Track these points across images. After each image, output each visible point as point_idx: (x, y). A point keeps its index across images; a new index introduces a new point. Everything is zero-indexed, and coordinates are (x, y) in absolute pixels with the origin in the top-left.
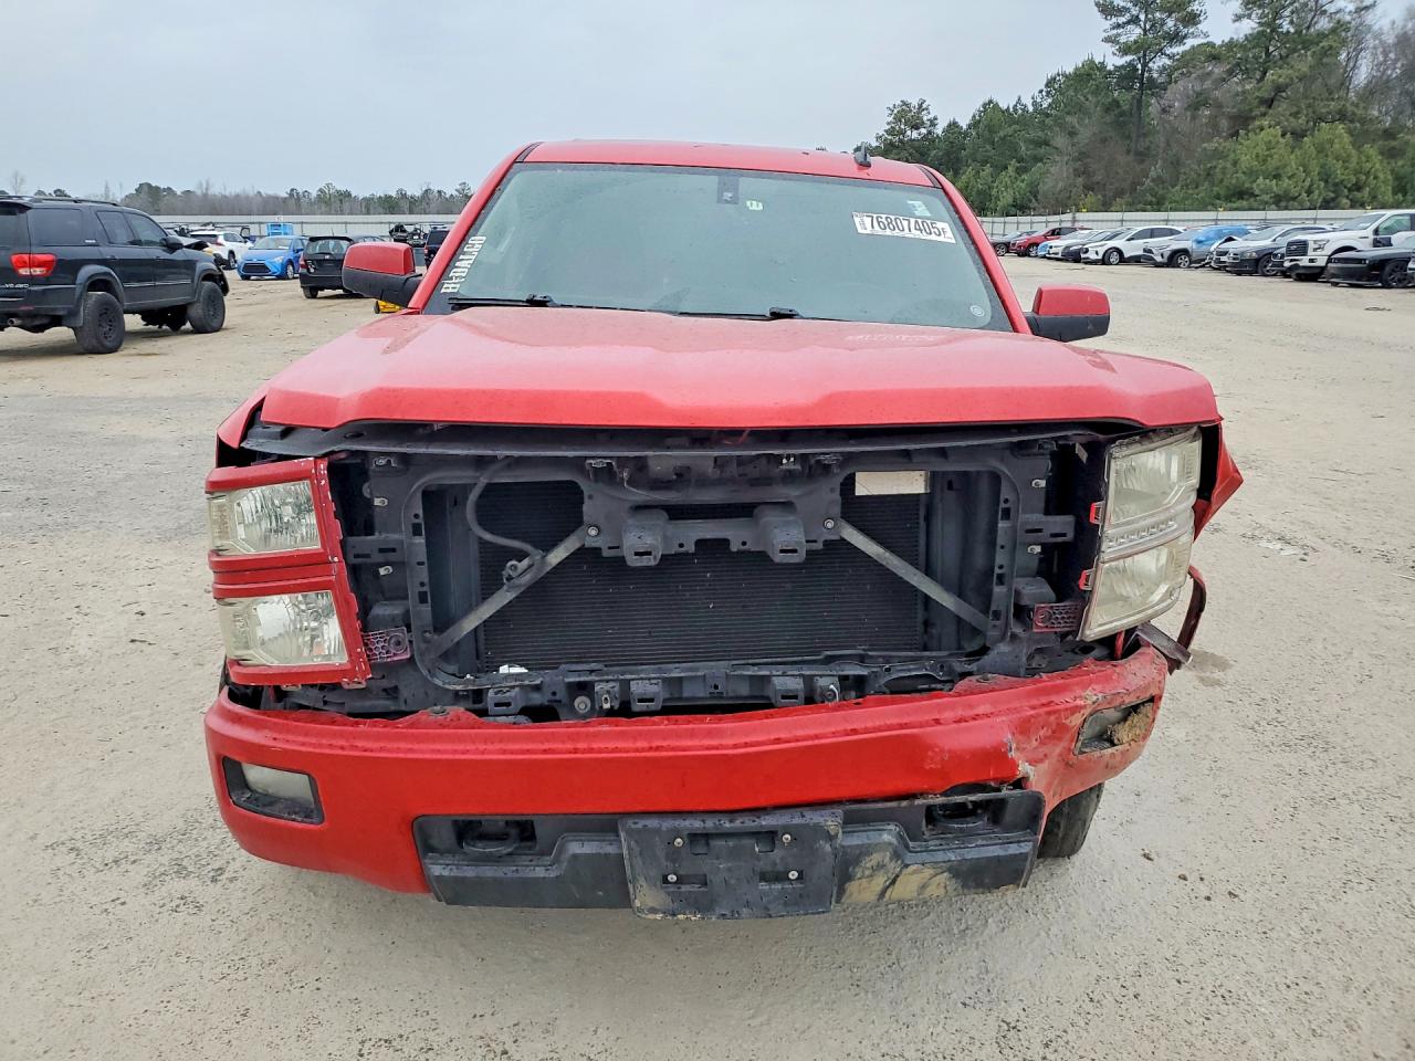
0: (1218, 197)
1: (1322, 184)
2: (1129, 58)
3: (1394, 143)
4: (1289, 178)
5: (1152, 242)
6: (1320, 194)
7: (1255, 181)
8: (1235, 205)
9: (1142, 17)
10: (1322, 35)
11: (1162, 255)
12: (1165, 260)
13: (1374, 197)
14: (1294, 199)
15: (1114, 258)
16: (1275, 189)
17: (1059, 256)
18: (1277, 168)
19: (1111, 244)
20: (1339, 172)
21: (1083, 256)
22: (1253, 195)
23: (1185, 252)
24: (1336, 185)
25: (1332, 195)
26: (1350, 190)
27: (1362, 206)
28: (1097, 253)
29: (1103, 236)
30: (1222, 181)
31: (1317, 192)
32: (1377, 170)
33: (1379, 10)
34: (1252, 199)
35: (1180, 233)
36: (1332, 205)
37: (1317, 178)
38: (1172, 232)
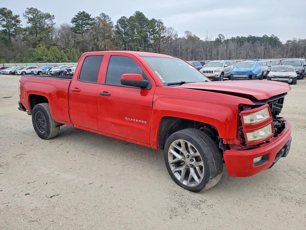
0: (35, 60)
1: (55, 58)
2: (5, 28)
3: (65, 50)
4: (49, 56)
5: (32, 70)
6: (56, 60)
7: (43, 57)
8: (40, 62)
9: (6, 19)
10: (47, 29)
11: (36, 73)
12: (37, 74)
13: (65, 60)
14: (51, 61)
15: (24, 73)
16: (47, 59)
17: (8, 73)
18: (46, 54)
19: (22, 70)
20: (58, 56)
21: (16, 73)
22: (43, 60)
23: (41, 72)
24: (58, 58)
25: (58, 60)
26: (61, 59)
27: (64, 62)
28: (20, 73)
29: (19, 69)
30: (35, 57)
31: (55, 59)
32: (64, 55)
33: (55, 25)
34: (43, 61)
35: (37, 68)
36: (58, 62)
37: (54, 57)
38: (36, 68)
